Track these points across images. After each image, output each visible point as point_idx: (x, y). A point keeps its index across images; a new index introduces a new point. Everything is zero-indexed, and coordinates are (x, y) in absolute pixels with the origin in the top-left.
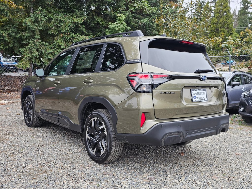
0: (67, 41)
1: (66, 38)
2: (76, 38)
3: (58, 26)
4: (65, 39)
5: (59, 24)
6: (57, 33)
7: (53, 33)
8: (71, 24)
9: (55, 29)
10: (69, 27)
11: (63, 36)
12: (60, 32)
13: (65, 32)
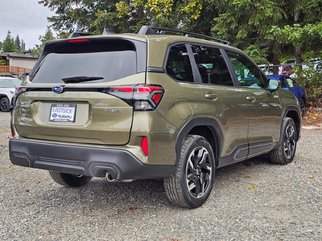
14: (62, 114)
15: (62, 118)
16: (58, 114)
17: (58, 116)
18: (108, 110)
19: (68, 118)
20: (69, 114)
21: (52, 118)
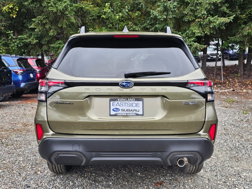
0: (204, 26)
1: (202, 23)
2: (214, 22)
3: (194, 10)
4: (200, 24)
5: (196, 8)
6: (193, 19)
7: (189, 20)
8: (208, 6)
9: (192, 14)
10: (206, 9)
11: (198, 21)
12: (196, 17)
13: (201, 16)
14: (126, 108)
15: (127, 112)
16: (120, 108)
17: (121, 110)
18: (186, 103)
19: (135, 112)
20: (136, 108)
21: (113, 113)
